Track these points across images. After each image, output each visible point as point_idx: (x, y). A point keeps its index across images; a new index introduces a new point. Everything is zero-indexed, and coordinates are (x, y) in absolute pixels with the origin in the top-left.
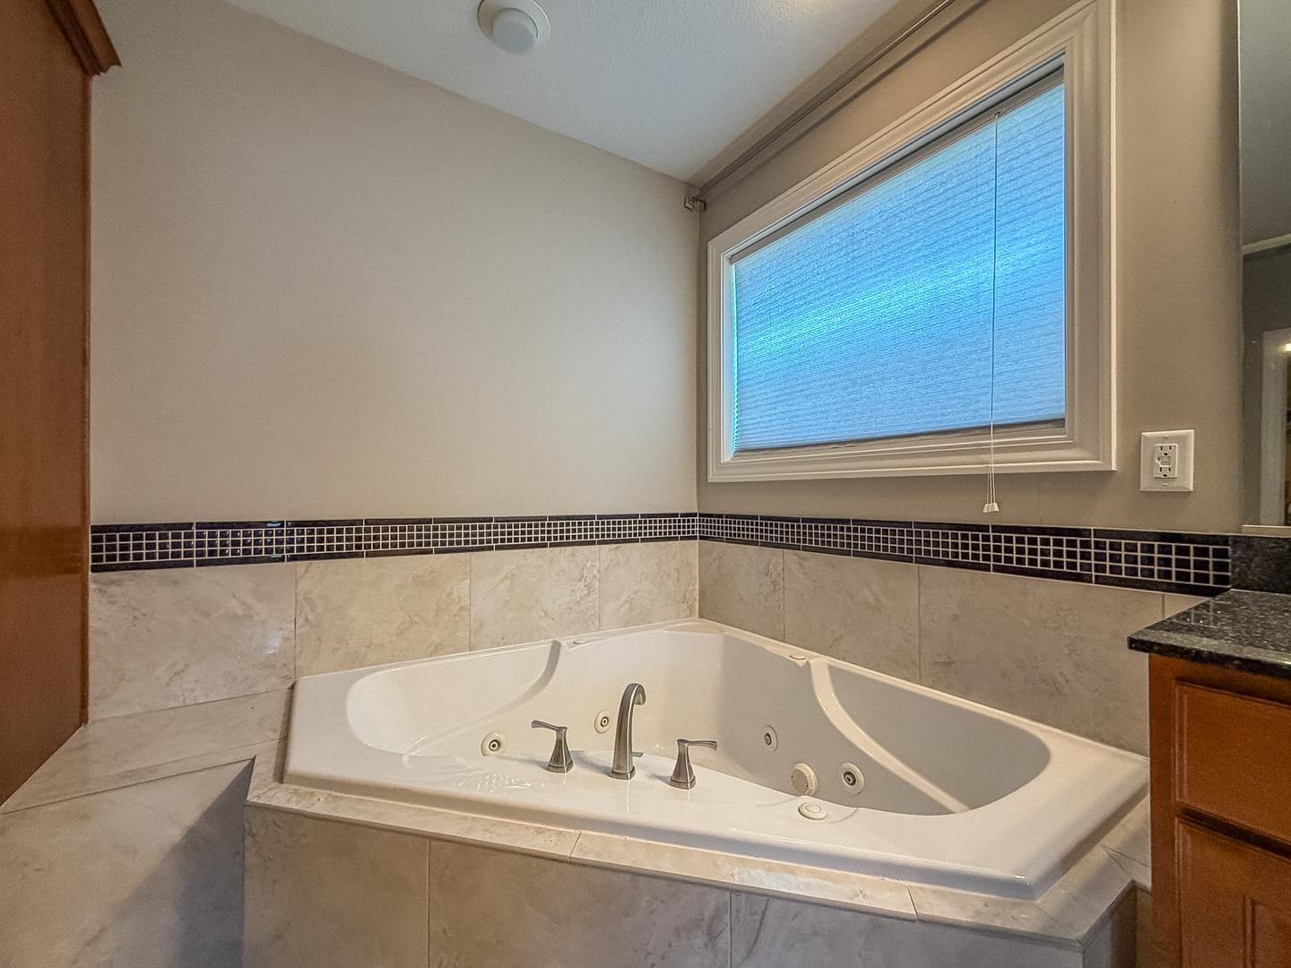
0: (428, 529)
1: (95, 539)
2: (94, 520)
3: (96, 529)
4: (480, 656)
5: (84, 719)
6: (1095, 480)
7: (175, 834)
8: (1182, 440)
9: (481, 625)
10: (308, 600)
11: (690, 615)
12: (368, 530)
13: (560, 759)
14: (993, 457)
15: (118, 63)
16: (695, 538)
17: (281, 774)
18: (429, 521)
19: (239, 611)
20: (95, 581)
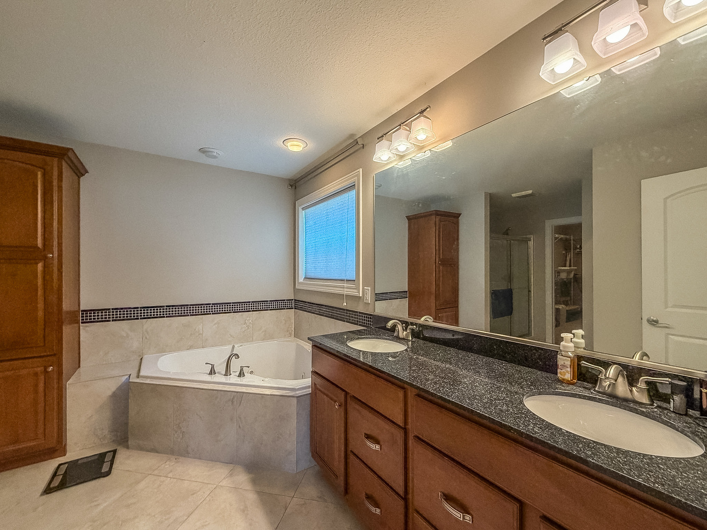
0: (187, 308)
1: (82, 314)
2: (82, 308)
3: (82, 311)
4: (205, 350)
5: (79, 367)
6: (357, 298)
7: (109, 393)
8: (368, 290)
9: (207, 340)
10: (146, 331)
11: (290, 336)
12: (166, 309)
13: (212, 372)
14: (345, 290)
15: (88, 172)
16: (293, 308)
17: (138, 377)
18: (188, 305)
19: (125, 335)
20: (82, 326)
